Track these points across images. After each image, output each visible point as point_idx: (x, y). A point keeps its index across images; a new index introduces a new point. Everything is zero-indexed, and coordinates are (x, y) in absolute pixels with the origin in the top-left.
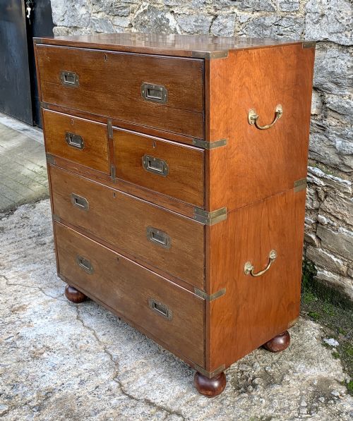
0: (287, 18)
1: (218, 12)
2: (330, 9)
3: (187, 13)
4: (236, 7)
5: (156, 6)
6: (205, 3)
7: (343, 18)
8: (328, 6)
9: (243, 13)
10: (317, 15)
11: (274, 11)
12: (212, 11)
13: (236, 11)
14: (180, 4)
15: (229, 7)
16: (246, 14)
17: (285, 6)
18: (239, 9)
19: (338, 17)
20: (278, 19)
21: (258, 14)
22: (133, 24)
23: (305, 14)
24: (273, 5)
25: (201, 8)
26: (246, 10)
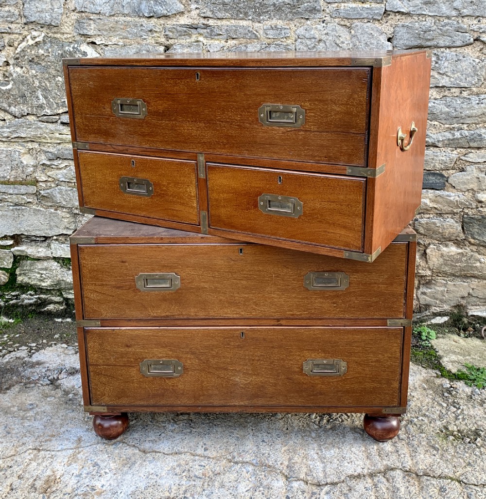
0: (276, 44)
1: (171, 42)
2: (327, 34)
3: (120, 44)
4: (201, 34)
5: (58, 36)
6: (151, 31)
7: (343, 43)
8: (325, 32)
9: (212, 41)
10: (313, 40)
11: (257, 38)
12: (163, 40)
13: (201, 39)
14: (105, 33)
15: (190, 36)
16: (217, 42)
17: (271, 32)
18: (206, 37)
19: (338, 42)
20: (263, 46)
21: (234, 42)
22: (11, 62)
23: (296, 41)
24: (255, 32)
25: (145, 37)
26: (216, 37)
